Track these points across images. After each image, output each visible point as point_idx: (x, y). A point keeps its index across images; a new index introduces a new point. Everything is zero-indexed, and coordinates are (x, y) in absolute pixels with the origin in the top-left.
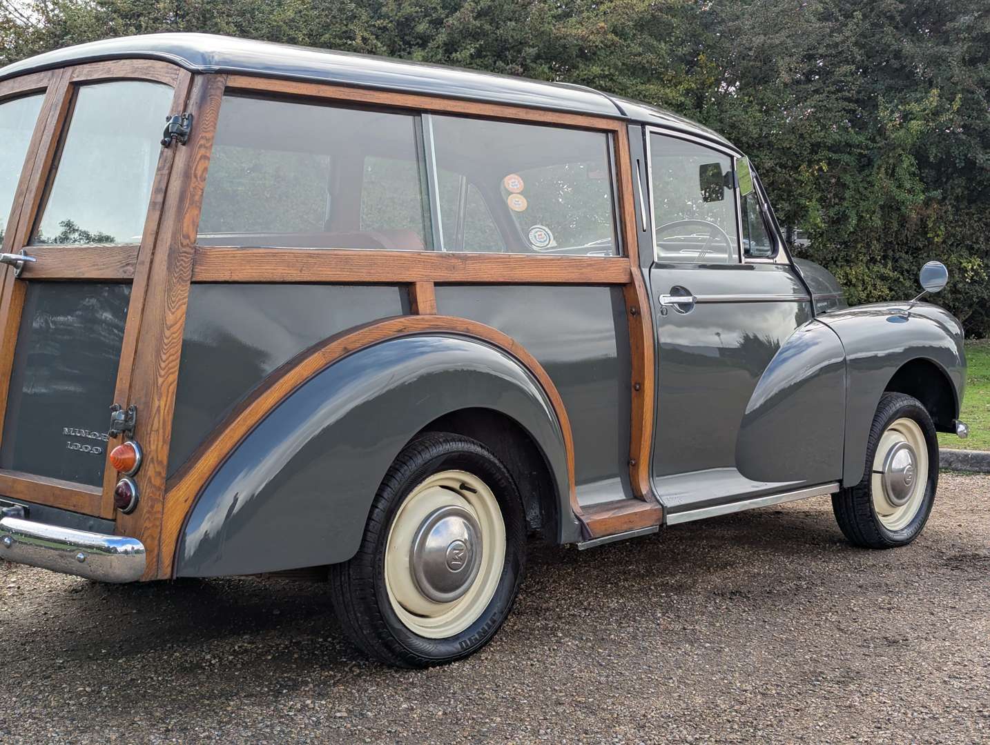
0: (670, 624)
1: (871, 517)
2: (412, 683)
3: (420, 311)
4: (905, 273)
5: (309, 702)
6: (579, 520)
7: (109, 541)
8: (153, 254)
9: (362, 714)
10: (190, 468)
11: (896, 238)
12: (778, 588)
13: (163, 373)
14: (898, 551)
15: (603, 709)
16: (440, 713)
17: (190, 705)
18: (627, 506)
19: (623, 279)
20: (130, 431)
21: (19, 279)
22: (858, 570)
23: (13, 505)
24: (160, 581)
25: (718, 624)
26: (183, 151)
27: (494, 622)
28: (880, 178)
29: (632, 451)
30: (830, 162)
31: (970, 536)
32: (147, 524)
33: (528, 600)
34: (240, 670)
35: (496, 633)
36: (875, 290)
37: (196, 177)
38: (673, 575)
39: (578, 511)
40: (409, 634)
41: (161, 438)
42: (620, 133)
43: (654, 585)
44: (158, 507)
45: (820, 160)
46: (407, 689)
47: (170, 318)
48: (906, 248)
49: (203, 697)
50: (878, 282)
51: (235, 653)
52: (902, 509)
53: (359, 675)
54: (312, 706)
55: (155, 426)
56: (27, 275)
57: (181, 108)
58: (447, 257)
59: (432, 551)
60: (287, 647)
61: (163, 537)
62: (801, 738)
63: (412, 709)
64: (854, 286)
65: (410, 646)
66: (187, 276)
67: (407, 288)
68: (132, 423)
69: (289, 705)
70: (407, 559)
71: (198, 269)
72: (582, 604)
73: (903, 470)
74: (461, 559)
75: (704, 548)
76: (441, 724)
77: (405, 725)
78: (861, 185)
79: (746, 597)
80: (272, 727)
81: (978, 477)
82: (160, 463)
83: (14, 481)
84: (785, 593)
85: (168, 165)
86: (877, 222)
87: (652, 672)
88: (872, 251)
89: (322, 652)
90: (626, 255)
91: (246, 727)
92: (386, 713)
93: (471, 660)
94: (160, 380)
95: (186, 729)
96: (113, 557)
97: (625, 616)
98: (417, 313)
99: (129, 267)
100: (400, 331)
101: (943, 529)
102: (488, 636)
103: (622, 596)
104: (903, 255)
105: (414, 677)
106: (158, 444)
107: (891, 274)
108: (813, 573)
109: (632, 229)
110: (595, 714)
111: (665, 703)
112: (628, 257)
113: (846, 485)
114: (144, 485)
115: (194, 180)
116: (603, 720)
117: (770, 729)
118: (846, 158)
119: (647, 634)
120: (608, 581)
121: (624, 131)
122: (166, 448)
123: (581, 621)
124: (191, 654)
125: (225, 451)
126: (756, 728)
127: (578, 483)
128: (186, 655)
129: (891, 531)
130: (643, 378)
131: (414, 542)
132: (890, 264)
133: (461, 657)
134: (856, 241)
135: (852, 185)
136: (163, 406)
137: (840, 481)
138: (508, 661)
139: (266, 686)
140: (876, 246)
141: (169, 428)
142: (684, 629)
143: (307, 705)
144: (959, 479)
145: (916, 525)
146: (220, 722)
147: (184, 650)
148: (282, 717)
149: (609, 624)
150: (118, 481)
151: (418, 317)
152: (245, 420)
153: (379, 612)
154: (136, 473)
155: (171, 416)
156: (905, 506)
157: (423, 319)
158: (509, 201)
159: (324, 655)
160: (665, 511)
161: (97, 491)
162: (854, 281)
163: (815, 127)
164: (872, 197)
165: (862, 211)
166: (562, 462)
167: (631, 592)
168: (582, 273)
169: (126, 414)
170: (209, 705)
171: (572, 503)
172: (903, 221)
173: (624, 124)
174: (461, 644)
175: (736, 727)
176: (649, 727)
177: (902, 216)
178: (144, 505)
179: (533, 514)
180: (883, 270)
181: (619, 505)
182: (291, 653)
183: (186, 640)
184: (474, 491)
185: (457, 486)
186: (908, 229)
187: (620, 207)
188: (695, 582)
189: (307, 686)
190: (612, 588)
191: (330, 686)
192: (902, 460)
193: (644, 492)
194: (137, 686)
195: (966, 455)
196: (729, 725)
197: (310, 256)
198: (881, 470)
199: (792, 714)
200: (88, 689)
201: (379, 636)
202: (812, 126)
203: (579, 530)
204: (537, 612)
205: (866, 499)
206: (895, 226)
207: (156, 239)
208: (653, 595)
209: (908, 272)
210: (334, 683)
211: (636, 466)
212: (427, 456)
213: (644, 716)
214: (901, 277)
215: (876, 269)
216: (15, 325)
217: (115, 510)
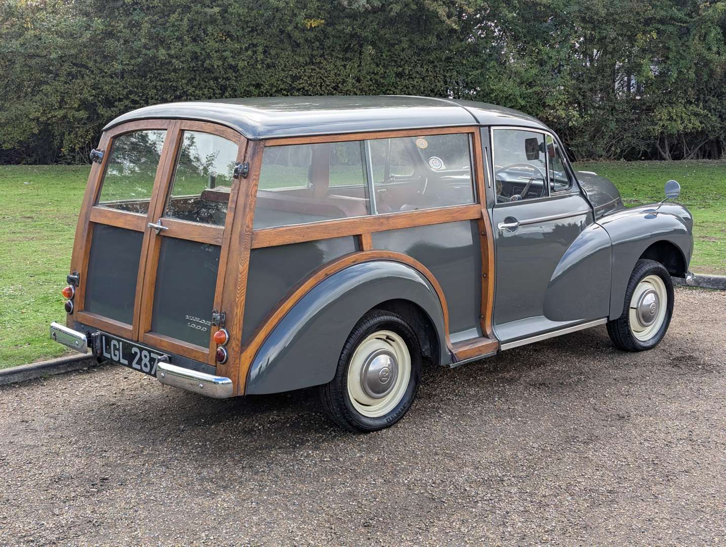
0: (502, 405)
1: (629, 334)
2: (362, 441)
3: (364, 249)
4: (712, 111)
5: (310, 452)
6: (451, 352)
7: (215, 379)
8: (231, 234)
9: (337, 459)
10: (252, 341)
11: (706, 86)
12: (567, 381)
13: (238, 296)
14: (645, 353)
15: (459, 458)
16: (376, 459)
17: (251, 453)
18: (480, 341)
19: (477, 216)
20: (223, 324)
21: (158, 235)
22: (617, 368)
23: (163, 355)
24: (239, 397)
25: (528, 406)
26: (244, 181)
27: (404, 407)
28: (695, 44)
29: (482, 310)
30: (659, 32)
31: (693, 341)
32: (232, 370)
33: (425, 388)
34: (274, 433)
35: (406, 412)
36: (690, 123)
37: (251, 195)
38: (508, 371)
39: (450, 346)
40: (360, 416)
41: (238, 329)
42: (475, 134)
43: (497, 379)
44: (237, 361)
45: (651, 31)
46: (359, 445)
47: (241, 267)
48: (713, 93)
49: (257, 448)
50: (692, 117)
51: (270, 422)
52: (650, 328)
53: (335, 436)
54: (312, 454)
55: (235, 323)
56: (162, 234)
57: (243, 158)
58: (378, 218)
59: (373, 372)
60: (296, 419)
61: (240, 375)
62: (556, 475)
63: (362, 457)
64: (675, 120)
65: (361, 422)
66: (249, 247)
67: (358, 238)
68: (224, 320)
69: (301, 453)
70: (359, 378)
71: (254, 242)
72: (455, 392)
73: (649, 305)
74: (387, 377)
75: (530, 352)
76: (377, 465)
77: (359, 465)
78: (681, 48)
79: (548, 387)
80: (293, 466)
81: (716, 293)
82: (238, 340)
83: (161, 340)
84: (570, 384)
85: (237, 188)
86: (692, 75)
87: (487, 436)
88: (689, 95)
89: (315, 421)
90: (479, 202)
91: (281, 466)
92: (349, 459)
93: (393, 428)
94: (237, 299)
95: (252, 466)
96: (216, 385)
97: (478, 400)
98: (363, 250)
99: (219, 239)
100: (354, 262)
101: (678, 336)
102: (402, 415)
103: (478, 386)
104: (711, 98)
105: (363, 438)
106: (237, 332)
107: (702, 112)
108: (590, 370)
109: (482, 186)
110: (454, 461)
111: (490, 455)
112: (480, 203)
113: (611, 319)
114: (230, 350)
115: (250, 197)
116: (458, 464)
117: (542, 470)
118: (671, 29)
119: (488, 412)
120: (471, 376)
121: (478, 132)
122: (241, 332)
123: (453, 403)
124: (247, 423)
125: (268, 332)
126: (534, 470)
127: (451, 332)
128: (245, 423)
129: (642, 341)
130: (488, 271)
131: (362, 369)
132: (701, 105)
133: (387, 426)
134: (677, 89)
135: (674, 49)
136: (239, 312)
137: (608, 317)
138: (412, 428)
139: (289, 442)
140: (691, 92)
141: (242, 322)
142: (509, 408)
143: (310, 454)
144: (703, 295)
145: (658, 337)
146: (267, 463)
147: (244, 420)
148: (298, 460)
149: (468, 405)
150: (217, 347)
151: (364, 253)
152: (277, 315)
153: (345, 406)
154: (226, 345)
155: (243, 316)
156: (652, 325)
157: (366, 254)
158: (417, 143)
159: (316, 424)
160: (500, 343)
161: (206, 351)
162: (675, 117)
163: (648, 7)
164: (688, 57)
165: (681, 68)
166: (441, 323)
167: (483, 383)
168: (453, 217)
169: (221, 315)
170: (261, 453)
171: (447, 342)
172: (711, 74)
173: (478, 128)
174: (387, 420)
175: (525, 468)
176: (481, 468)
177: (711, 70)
178: (231, 360)
179: (426, 349)
180: (696, 109)
181: (474, 341)
182: (299, 422)
183: (243, 414)
184: (393, 341)
185: (384, 338)
186: (715, 79)
187: (475, 175)
188: (520, 377)
189: (309, 442)
190: (472, 380)
191: (320, 443)
192: (650, 299)
193: (488, 333)
194: (224, 442)
195: (709, 279)
196: (521, 468)
197: (308, 228)
198: (635, 307)
199: (555, 461)
200: (200, 444)
201: (345, 418)
202: (645, 6)
203: (451, 357)
204: (430, 396)
205: (625, 324)
206: (705, 78)
207: (232, 227)
208: (495, 386)
209: (714, 110)
210: (322, 441)
211: (484, 319)
212: (368, 325)
213: (479, 462)
214: (710, 114)
215: (691, 108)
216: (156, 259)
217: (216, 362)
